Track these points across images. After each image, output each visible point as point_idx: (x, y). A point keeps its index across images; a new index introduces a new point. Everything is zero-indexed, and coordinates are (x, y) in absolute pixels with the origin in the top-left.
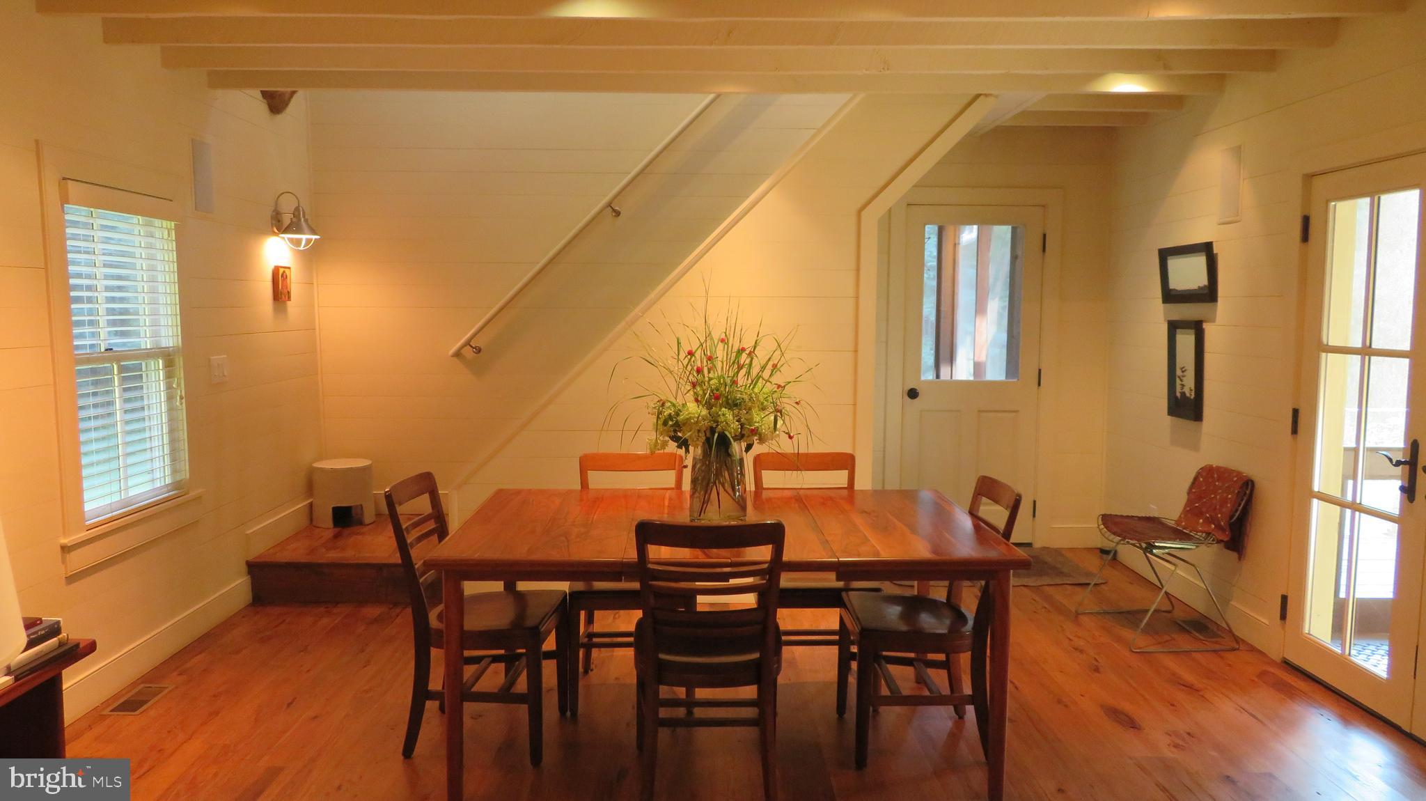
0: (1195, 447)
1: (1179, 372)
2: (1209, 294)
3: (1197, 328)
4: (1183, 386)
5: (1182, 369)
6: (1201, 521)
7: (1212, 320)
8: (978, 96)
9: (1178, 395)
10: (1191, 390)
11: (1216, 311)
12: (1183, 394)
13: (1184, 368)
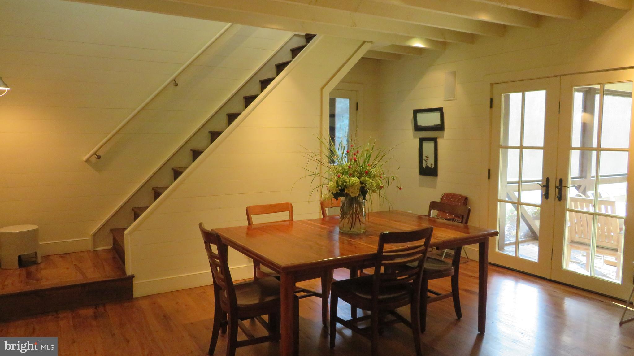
0: (434, 186)
1: (424, 158)
2: (440, 128)
3: (435, 140)
4: (427, 163)
5: (426, 157)
6: (447, 214)
7: (442, 137)
8: (365, 42)
9: (424, 167)
10: (432, 165)
11: (444, 133)
12: (427, 167)
13: (427, 156)
